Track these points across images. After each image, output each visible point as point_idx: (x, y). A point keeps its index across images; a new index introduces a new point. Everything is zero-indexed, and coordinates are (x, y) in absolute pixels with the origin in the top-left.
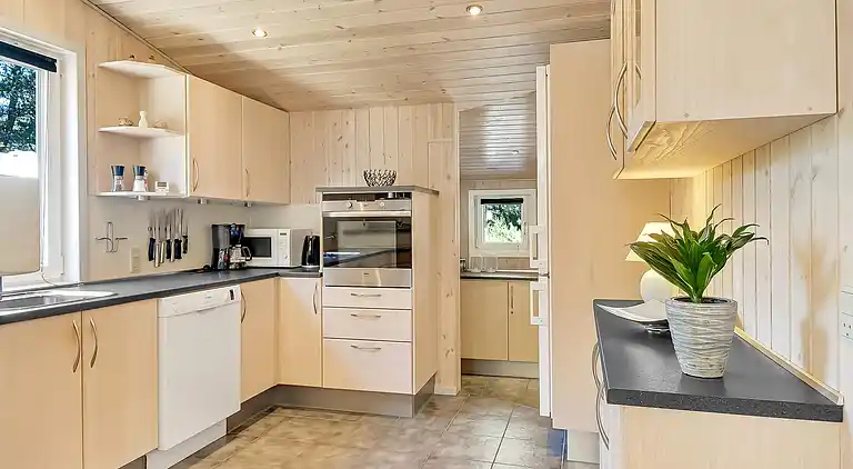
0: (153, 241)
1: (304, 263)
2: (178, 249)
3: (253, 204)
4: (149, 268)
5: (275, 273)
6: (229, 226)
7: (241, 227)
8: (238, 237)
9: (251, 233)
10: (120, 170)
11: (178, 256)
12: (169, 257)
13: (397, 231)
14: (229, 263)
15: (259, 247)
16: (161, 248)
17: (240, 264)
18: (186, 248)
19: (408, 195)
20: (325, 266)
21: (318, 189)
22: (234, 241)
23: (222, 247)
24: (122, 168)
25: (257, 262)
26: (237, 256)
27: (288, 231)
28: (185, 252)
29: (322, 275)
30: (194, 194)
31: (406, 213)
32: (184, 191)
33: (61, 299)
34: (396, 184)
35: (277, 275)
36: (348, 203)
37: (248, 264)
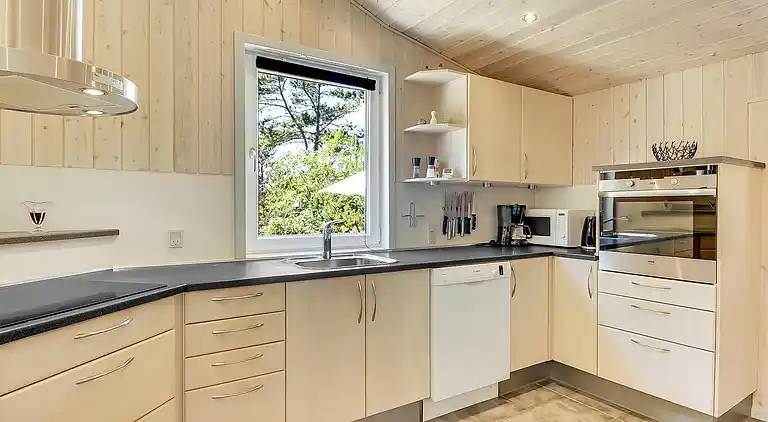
0: (446, 218)
1: (583, 244)
2: (468, 226)
3: (535, 186)
4: (443, 241)
5: (550, 252)
6: (511, 207)
7: (523, 207)
8: (518, 216)
9: (532, 213)
10: (418, 162)
11: (468, 232)
12: (460, 232)
13: (695, 213)
14: (511, 240)
15: (539, 226)
16: (453, 224)
17: (521, 241)
18: (474, 225)
19: (714, 170)
20: (602, 248)
21: (595, 168)
22: (516, 219)
23: (505, 225)
24: (419, 159)
25: (536, 240)
26: (518, 234)
27: (565, 212)
28: (473, 229)
29: (597, 258)
30: (474, 178)
31: (711, 192)
32: (465, 176)
33: (368, 262)
34: (697, 156)
35: (552, 254)
36: (629, 182)
37: (529, 241)
